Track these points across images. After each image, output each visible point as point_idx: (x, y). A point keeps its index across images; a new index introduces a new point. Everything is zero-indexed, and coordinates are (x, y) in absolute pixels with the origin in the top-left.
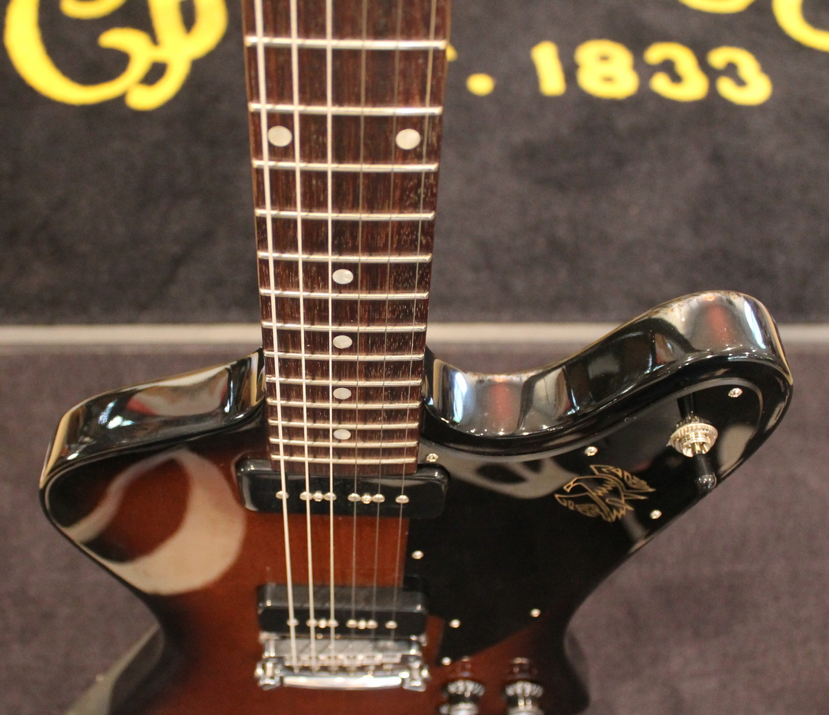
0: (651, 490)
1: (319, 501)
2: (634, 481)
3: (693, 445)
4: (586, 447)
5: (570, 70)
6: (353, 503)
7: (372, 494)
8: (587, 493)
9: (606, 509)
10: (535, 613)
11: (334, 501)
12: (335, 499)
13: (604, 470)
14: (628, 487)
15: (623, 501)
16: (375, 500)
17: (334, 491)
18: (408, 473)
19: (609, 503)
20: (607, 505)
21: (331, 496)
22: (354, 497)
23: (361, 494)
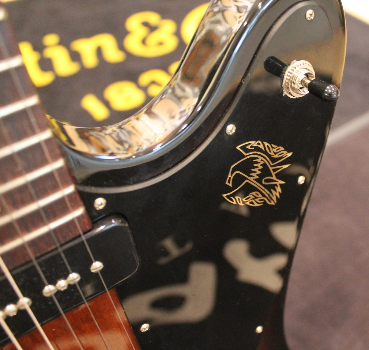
0: (290, 154)
1: (15, 314)
2: (275, 150)
3: (302, 82)
4: (224, 128)
5: (107, 104)
6: (51, 298)
7: (65, 277)
8: (246, 181)
9: (266, 192)
10: (259, 329)
11: (31, 307)
12: (31, 303)
13: (248, 147)
14: (273, 160)
15: (274, 178)
16: (72, 283)
17: (25, 295)
18: (85, 230)
19: (266, 184)
20: (265, 186)
21: (25, 302)
22: (49, 290)
23: (54, 283)
